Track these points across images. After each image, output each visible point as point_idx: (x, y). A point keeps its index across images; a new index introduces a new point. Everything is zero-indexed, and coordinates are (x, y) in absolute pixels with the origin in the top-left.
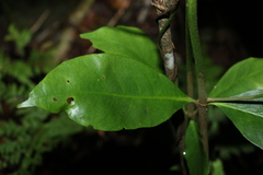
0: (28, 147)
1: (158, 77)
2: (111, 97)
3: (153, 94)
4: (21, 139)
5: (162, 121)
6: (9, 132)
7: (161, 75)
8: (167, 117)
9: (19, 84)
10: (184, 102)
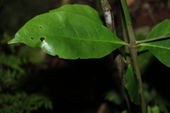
0: (20, 109)
1: (101, 28)
2: (70, 39)
3: (98, 38)
4: (15, 104)
5: (105, 55)
6: (7, 101)
7: (103, 26)
8: (108, 52)
9: (12, 70)
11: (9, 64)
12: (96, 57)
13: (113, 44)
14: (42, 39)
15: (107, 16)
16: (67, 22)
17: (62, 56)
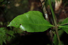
1: (43, 20)
2: (31, 24)
3: (42, 24)
8: (46, 29)
9: (10, 36)
10: (51, 26)
11: (9, 33)
12: (41, 31)
13: (48, 26)
14: (20, 25)
15: (46, 15)
16: (30, 18)
17: (28, 31)
